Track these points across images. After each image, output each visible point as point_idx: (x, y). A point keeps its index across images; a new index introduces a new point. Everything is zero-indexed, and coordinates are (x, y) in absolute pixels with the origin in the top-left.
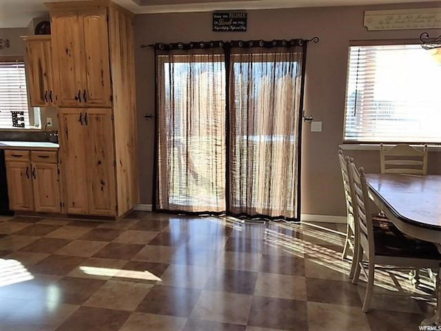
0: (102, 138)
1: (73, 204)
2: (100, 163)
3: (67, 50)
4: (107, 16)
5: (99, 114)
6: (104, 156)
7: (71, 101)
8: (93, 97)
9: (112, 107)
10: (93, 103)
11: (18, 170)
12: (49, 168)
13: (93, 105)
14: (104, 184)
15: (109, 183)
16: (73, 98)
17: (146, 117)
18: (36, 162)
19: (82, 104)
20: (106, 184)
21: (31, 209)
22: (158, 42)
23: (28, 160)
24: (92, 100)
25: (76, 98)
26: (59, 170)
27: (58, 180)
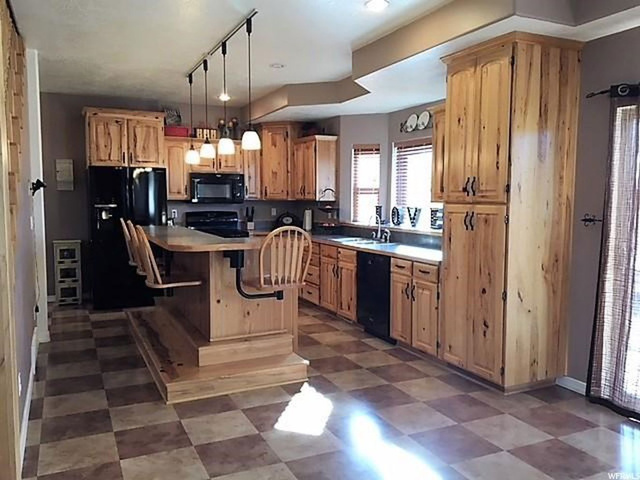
0: (489, 251)
1: (450, 347)
2: (484, 291)
3: (459, 121)
4: (513, 58)
5: (488, 214)
6: (490, 282)
7: (458, 194)
8: (482, 188)
9: (507, 203)
10: (483, 197)
11: (400, 285)
12: (429, 290)
13: (483, 200)
14: (487, 327)
15: (494, 327)
16: (461, 189)
17: (586, 220)
18: (417, 277)
19: (469, 199)
20: (490, 328)
21: (408, 341)
22: (615, 84)
23: (409, 273)
24: (482, 191)
25: (465, 190)
26: (438, 294)
27: (437, 308)
